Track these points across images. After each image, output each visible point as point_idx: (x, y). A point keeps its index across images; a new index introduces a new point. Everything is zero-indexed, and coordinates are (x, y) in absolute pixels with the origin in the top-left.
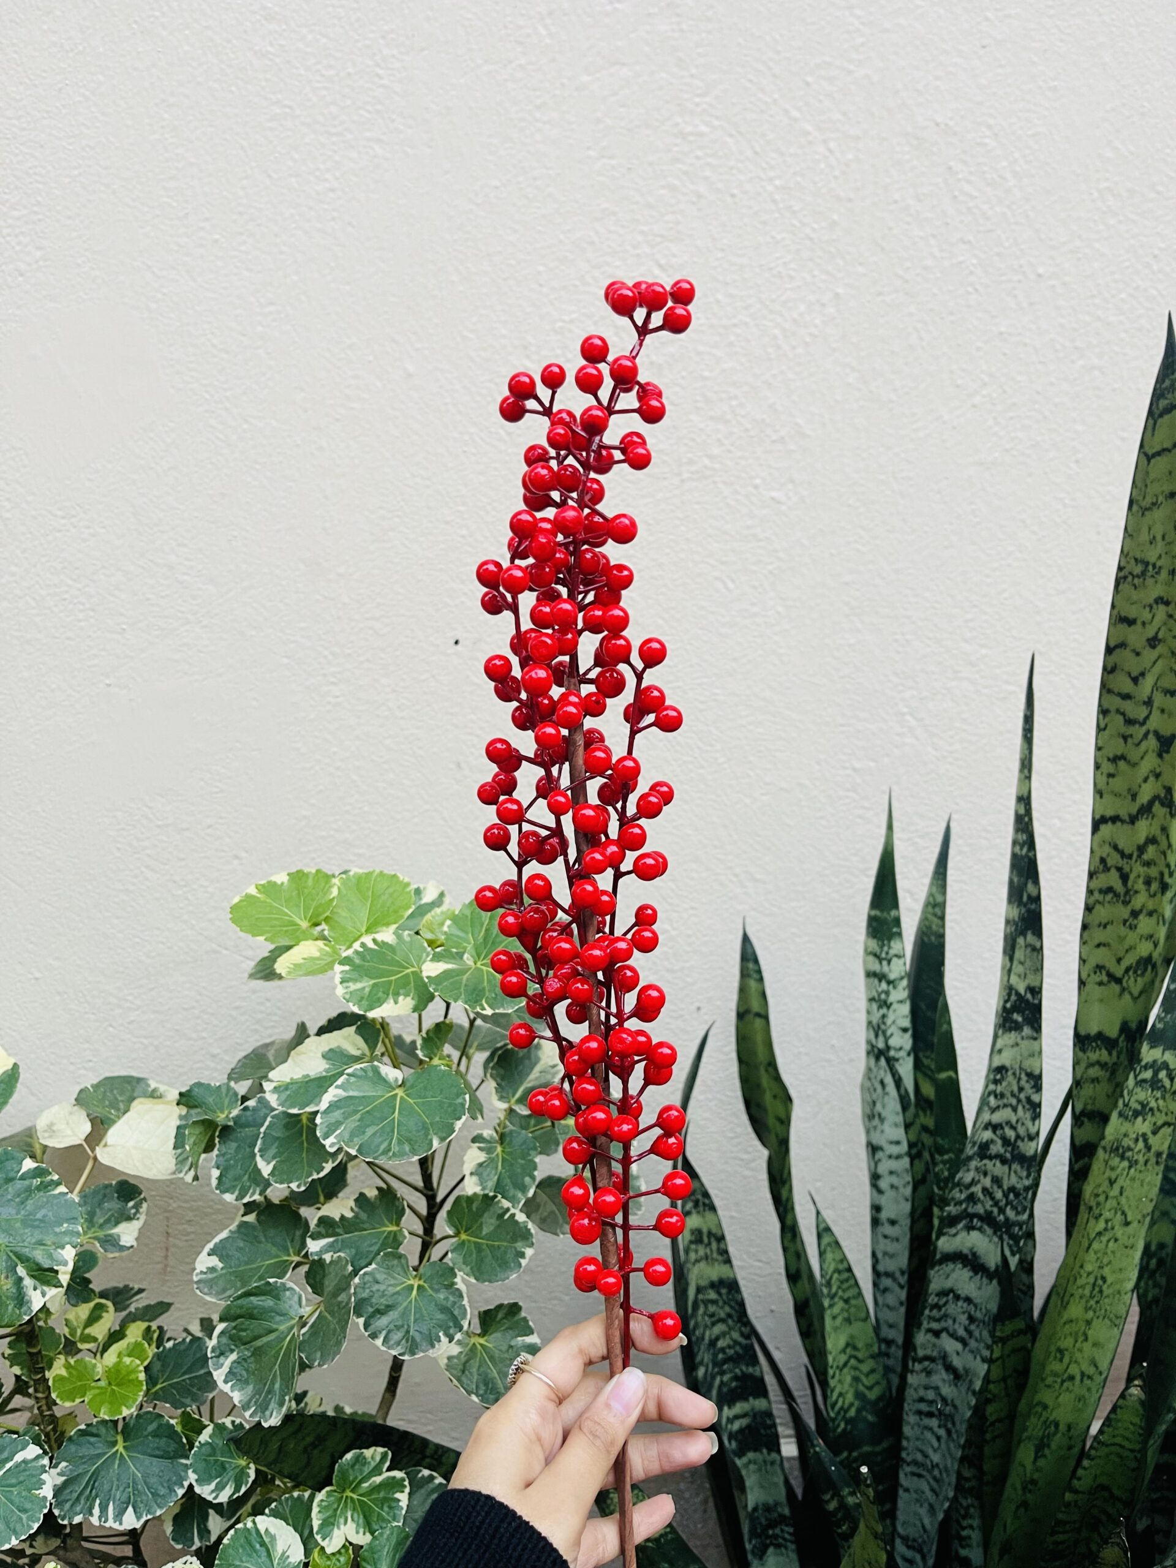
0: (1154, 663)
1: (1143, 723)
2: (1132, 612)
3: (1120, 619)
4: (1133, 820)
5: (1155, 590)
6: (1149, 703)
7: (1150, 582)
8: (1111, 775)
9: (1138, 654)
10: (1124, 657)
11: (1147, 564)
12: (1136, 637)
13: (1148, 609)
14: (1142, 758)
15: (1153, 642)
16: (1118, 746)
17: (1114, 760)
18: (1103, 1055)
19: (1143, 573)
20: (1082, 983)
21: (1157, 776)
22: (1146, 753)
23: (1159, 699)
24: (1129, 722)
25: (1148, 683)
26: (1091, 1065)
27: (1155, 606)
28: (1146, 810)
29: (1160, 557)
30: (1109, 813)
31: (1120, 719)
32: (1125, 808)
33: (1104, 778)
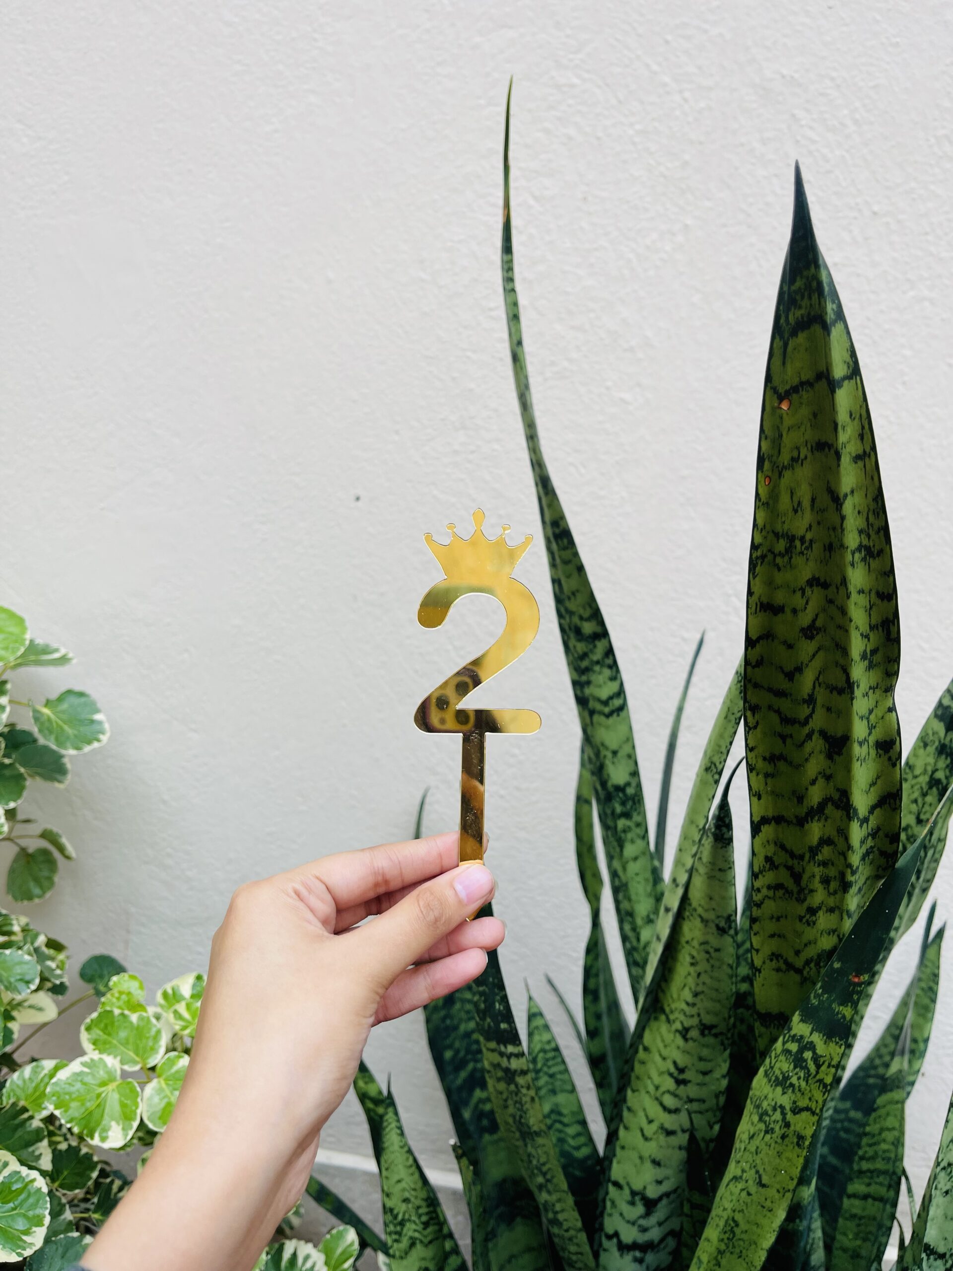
0: (814, 655)
1: (805, 723)
2: (777, 597)
5: (805, 570)
6: (811, 701)
7: (798, 560)
9: (790, 646)
10: (773, 650)
11: (790, 538)
12: (786, 626)
13: (799, 594)
15: (809, 632)
16: (775, 745)
19: (788, 552)
21: (828, 778)
22: (812, 753)
24: (787, 721)
25: (808, 679)
27: (808, 591)
28: (816, 812)
29: (811, 532)
30: (771, 813)
31: (775, 717)
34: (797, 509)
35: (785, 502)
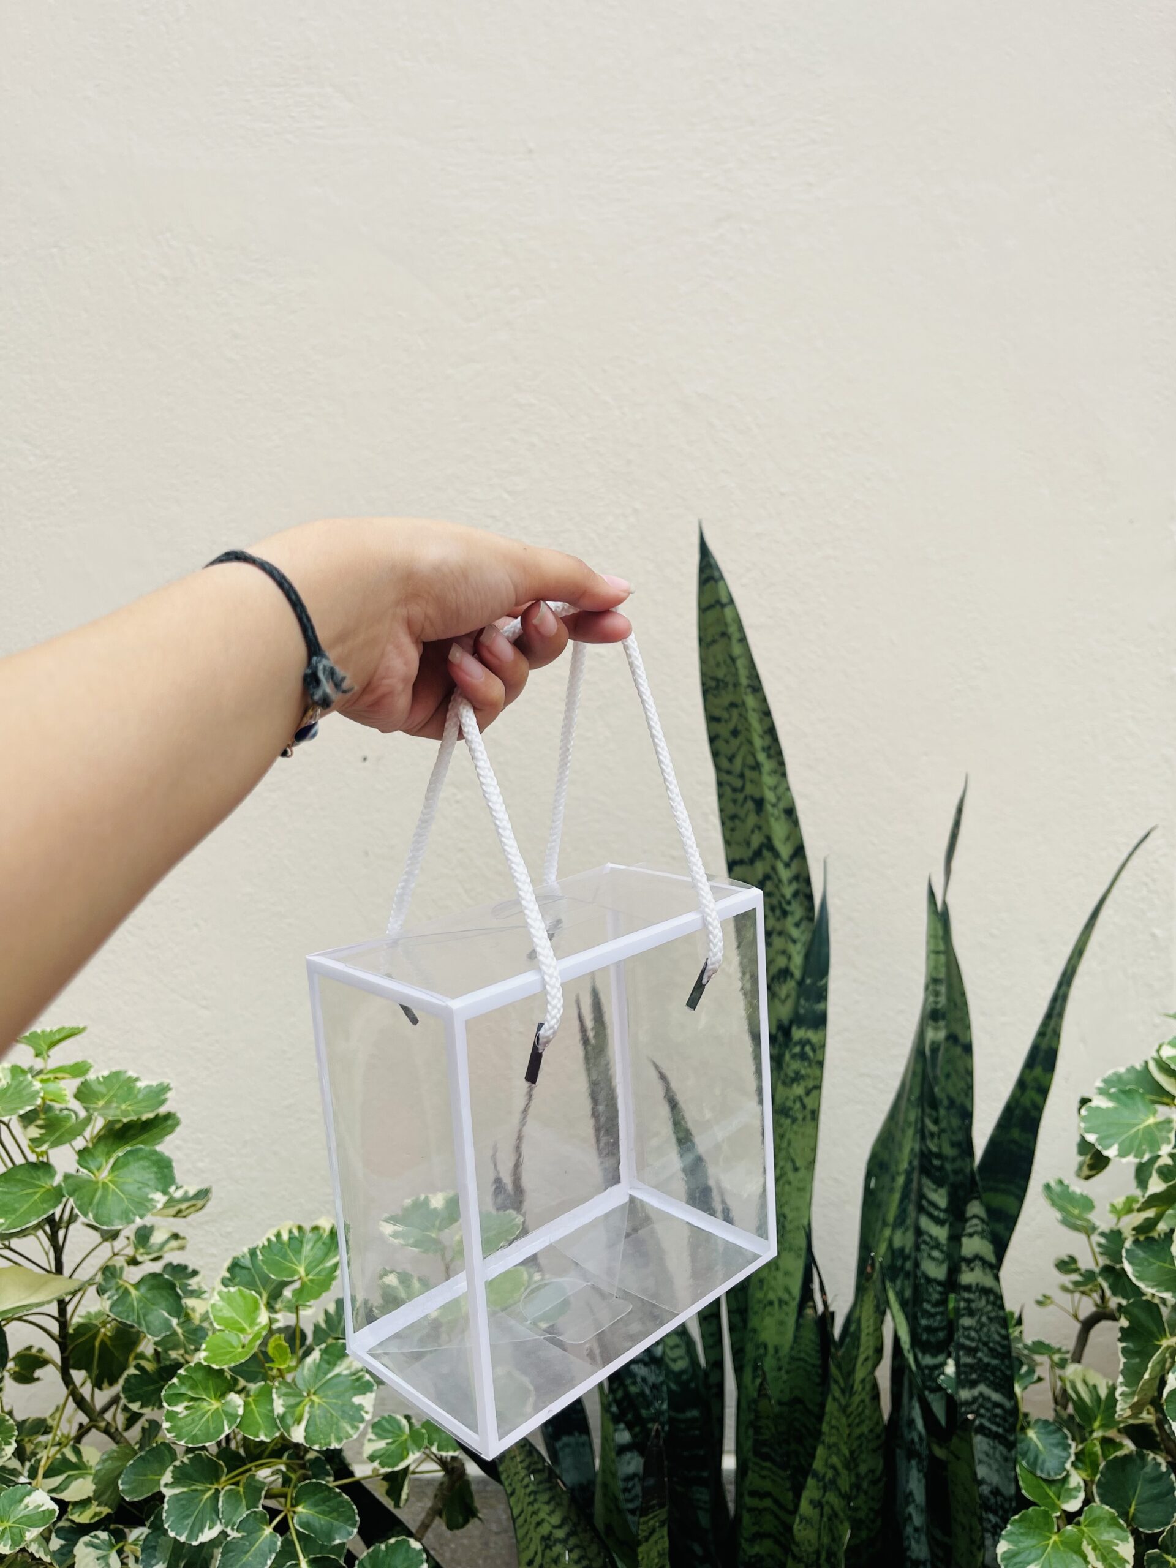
0: (739, 748)
1: (742, 789)
2: (717, 713)
3: (712, 719)
4: (752, 861)
5: (726, 698)
6: (742, 776)
7: (723, 692)
8: (733, 830)
9: (727, 742)
10: (720, 744)
11: (717, 680)
12: (724, 730)
13: (726, 711)
14: (747, 815)
15: (735, 733)
16: (731, 809)
17: (733, 817)
19: (717, 687)
21: (760, 828)
22: (748, 811)
23: (748, 774)
24: (734, 790)
25: (738, 762)
28: (758, 854)
29: (725, 676)
30: (737, 857)
31: (728, 790)
32: (747, 854)
33: (728, 834)
34: (718, 665)
35: (712, 662)
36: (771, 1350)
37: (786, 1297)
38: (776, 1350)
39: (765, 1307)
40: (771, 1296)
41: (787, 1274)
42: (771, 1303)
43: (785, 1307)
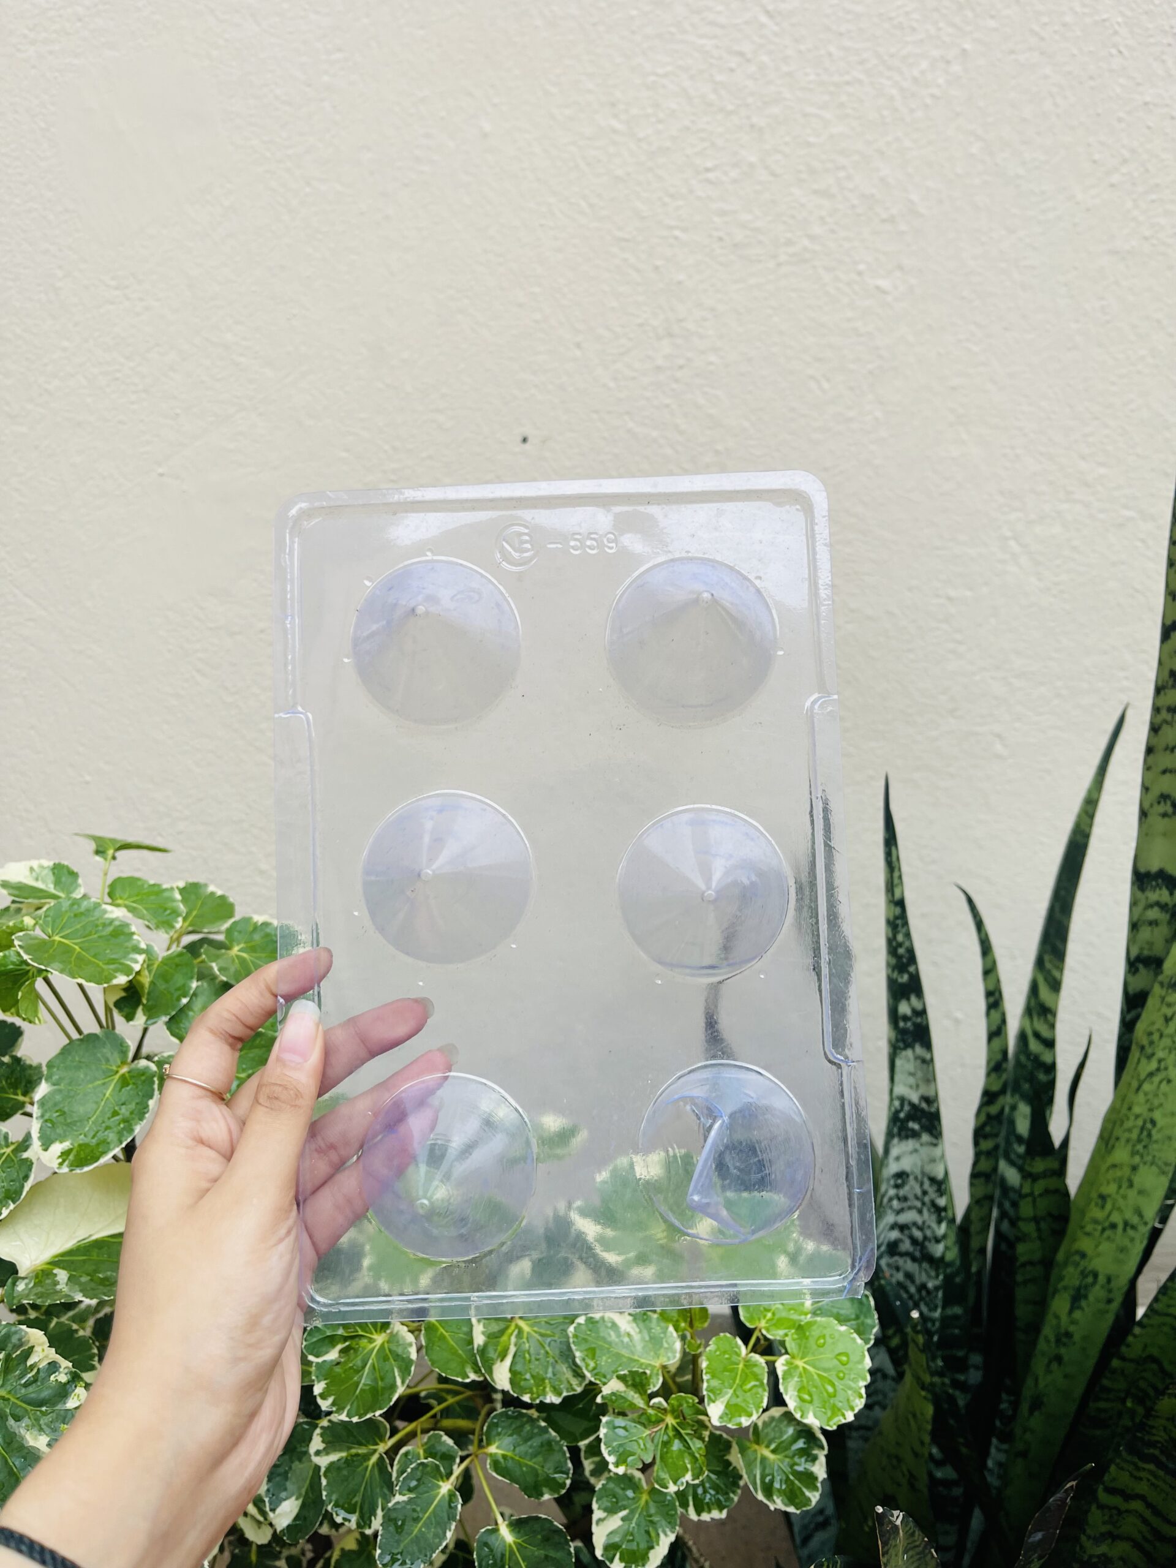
18: (1162, 895)
20: (1143, 814)
26: (1151, 906)
36: (1102, 1279)
37: (1135, 1220)
38: (1109, 1280)
39: (1104, 1230)
40: (1116, 1218)
41: (1141, 1192)
42: (1113, 1226)
43: (1130, 1232)
